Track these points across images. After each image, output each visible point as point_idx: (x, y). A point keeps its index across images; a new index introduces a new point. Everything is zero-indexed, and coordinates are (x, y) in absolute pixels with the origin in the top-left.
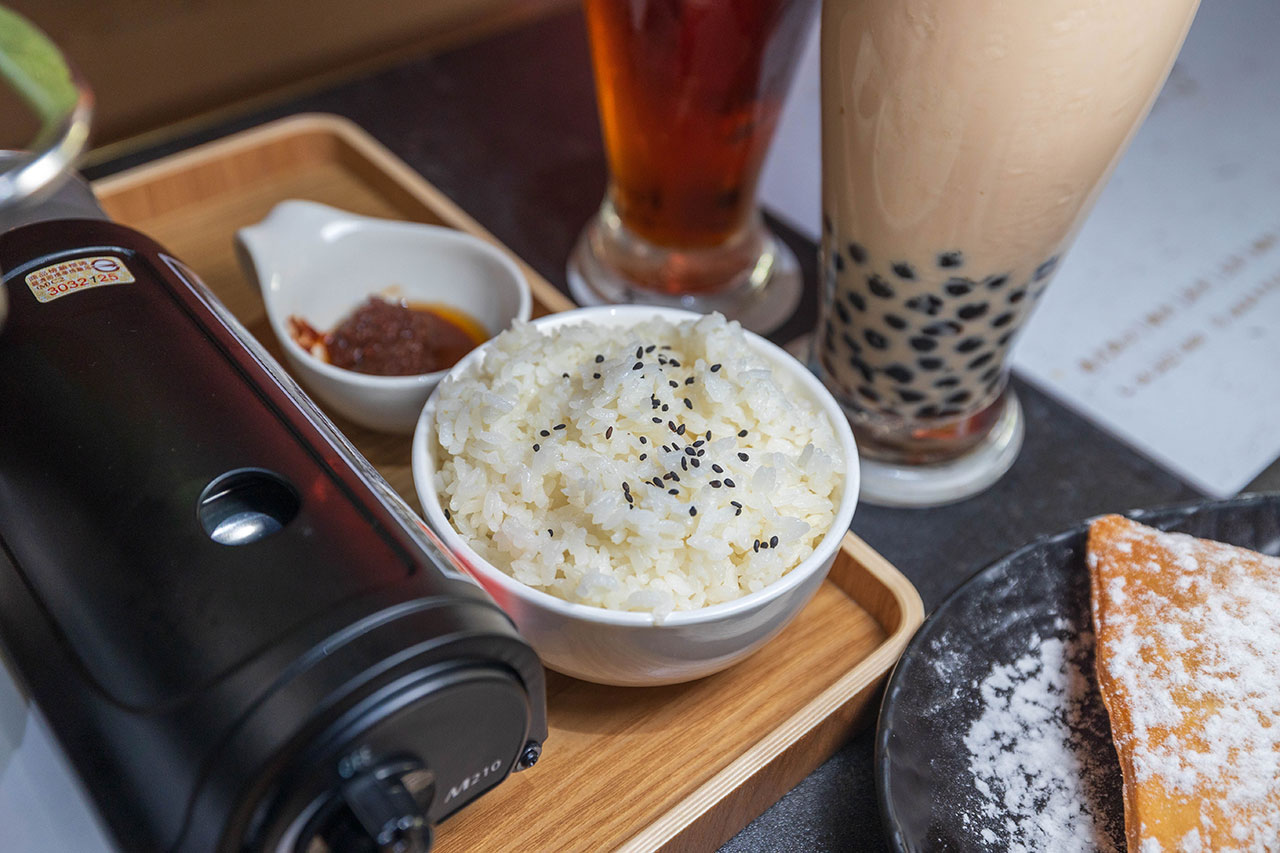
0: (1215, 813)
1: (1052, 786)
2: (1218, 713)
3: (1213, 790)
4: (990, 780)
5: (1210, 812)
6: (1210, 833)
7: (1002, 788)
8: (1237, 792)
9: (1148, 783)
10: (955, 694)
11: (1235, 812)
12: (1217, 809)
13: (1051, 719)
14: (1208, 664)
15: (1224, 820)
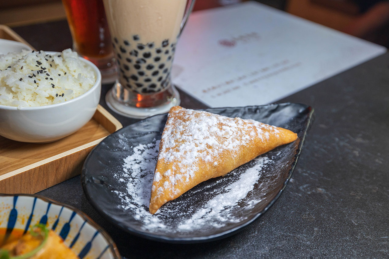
0: (177, 166)
1: (148, 173)
2: (184, 143)
3: (178, 161)
4: (128, 170)
5: (176, 166)
6: (174, 171)
7: (132, 171)
8: (184, 162)
9: (161, 160)
10: (124, 148)
11: (183, 166)
12: (177, 165)
13: (154, 158)
14: (186, 133)
15: (179, 168)
